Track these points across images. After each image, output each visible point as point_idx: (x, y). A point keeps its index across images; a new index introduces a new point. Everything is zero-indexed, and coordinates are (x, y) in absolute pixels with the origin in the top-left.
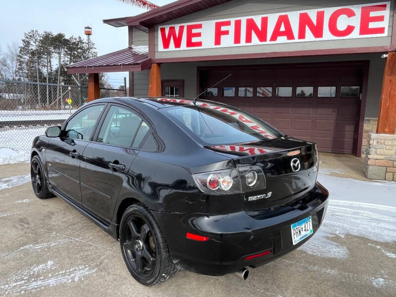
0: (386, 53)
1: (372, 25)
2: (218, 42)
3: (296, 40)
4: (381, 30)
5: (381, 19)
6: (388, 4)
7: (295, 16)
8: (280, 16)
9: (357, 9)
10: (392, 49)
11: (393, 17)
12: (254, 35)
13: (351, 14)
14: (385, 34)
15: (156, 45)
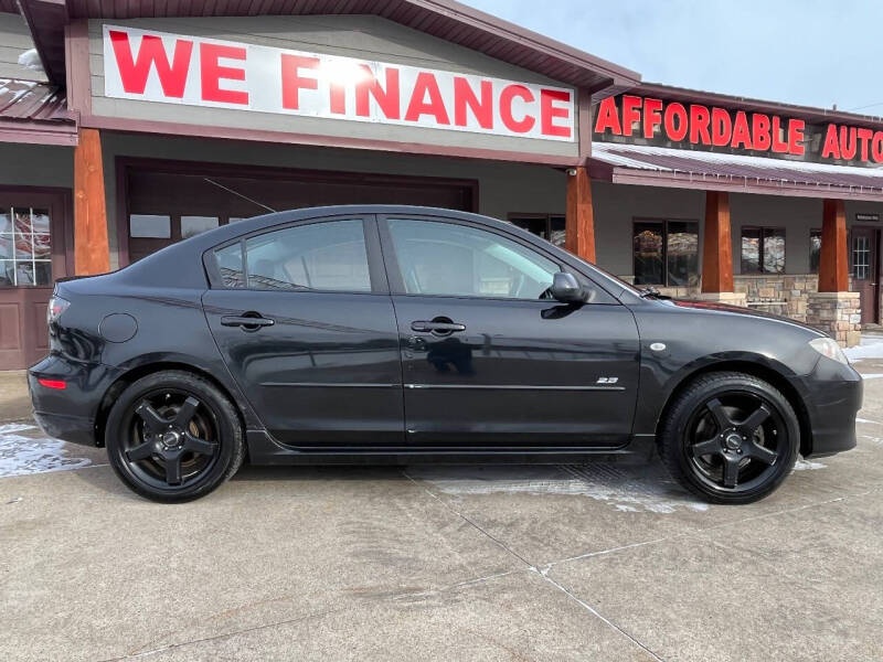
0: (575, 168)
1: (557, 121)
2: (290, 100)
3: (453, 126)
4: (565, 132)
5: (563, 113)
6: (571, 92)
7: (446, 80)
8: (421, 74)
9: (536, 91)
10: (582, 162)
11: (578, 114)
12: (373, 101)
13: (529, 98)
14: (572, 138)
15: (93, 77)
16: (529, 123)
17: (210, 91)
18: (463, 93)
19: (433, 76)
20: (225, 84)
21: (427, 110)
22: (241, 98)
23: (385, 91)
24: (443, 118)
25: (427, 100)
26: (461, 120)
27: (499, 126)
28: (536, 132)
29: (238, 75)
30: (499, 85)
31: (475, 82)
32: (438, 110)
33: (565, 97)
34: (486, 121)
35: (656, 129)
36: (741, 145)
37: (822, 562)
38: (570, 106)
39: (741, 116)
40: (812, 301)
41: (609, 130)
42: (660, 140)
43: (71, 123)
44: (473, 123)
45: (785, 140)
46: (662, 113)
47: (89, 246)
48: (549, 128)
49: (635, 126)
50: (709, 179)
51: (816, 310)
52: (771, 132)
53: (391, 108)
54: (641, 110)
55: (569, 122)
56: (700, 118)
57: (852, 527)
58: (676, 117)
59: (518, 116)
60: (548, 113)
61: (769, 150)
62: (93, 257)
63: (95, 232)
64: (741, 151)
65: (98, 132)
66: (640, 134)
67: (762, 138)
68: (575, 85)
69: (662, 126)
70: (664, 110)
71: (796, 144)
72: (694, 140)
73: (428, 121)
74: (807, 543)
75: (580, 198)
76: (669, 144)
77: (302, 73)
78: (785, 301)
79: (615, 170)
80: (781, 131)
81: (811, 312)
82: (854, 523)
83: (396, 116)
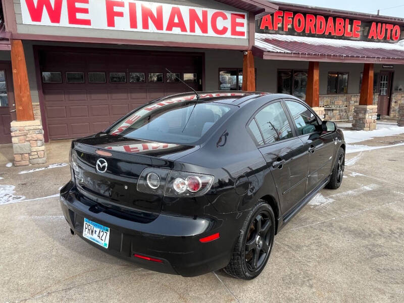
0: (247, 51)
1: (238, 29)
2: (111, 23)
3: (188, 33)
4: (242, 34)
5: (242, 25)
6: (246, 14)
7: (185, 10)
8: (173, 8)
9: (228, 14)
10: (250, 48)
11: (248, 25)
12: (150, 23)
13: (225, 18)
14: (245, 37)
15: (16, 15)
16: (225, 30)
17: (73, 20)
18: (193, 16)
19: (179, 8)
20: (79, 16)
21: (176, 25)
22: (88, 22)
23: (156, 16)
24: (184, 29)
25: (176, 20)
26: (192, 30)
27: (211, 32)
28: (228, 34)
29: (86, 11)
30: (211, 12)
31: (199, 11)
32: (181, 25)
33: (243, 17)
34: (204, 30)
35: (289, 26)
36: (330, 33)
37: (315, 251)
38: (245, 21)
39: (330, 20)
40: (356, 109)
41: (267, 28)
42: (291, 32)
43: (7, 40)
44: (198, 31)
45: (351, 31)
46: (293, 18)
47: (21, 94)
48: (234, 32)
49: (280, 25)
50: (309, 56)
51: (357, 113)
52: (344, 27)
53: (159, 25)
54: (283, 17)
55: (244, 29)
56: (311, 21)
57: (334, 233)
58: (299, 20)
59: (220, 27)
60: (234, 25)
61: (343, 35)
62: (23, 99)
63: (23, 88)
64: (330, 36)
65: (20, 41)
66: (282, 29)
67: (340, 30)
68: (248, 11)
69: (292, 25)
70: (294, 17)
71: (356, 32)
72: (307, 32)
73: (176, 30)
74: (313, 242)
75: (249, 65)
76: (296, 34)
77: (116, 9)
78: (346, 106)
79: (265, 53)
80: (349, 26)
81: (355, 114)
82: (336, 231)
83: (162, 29)
